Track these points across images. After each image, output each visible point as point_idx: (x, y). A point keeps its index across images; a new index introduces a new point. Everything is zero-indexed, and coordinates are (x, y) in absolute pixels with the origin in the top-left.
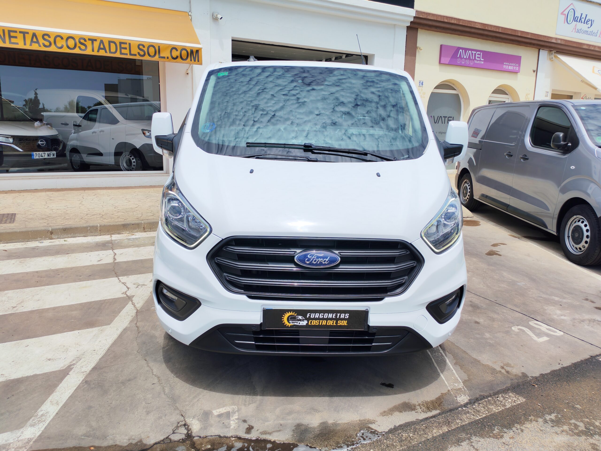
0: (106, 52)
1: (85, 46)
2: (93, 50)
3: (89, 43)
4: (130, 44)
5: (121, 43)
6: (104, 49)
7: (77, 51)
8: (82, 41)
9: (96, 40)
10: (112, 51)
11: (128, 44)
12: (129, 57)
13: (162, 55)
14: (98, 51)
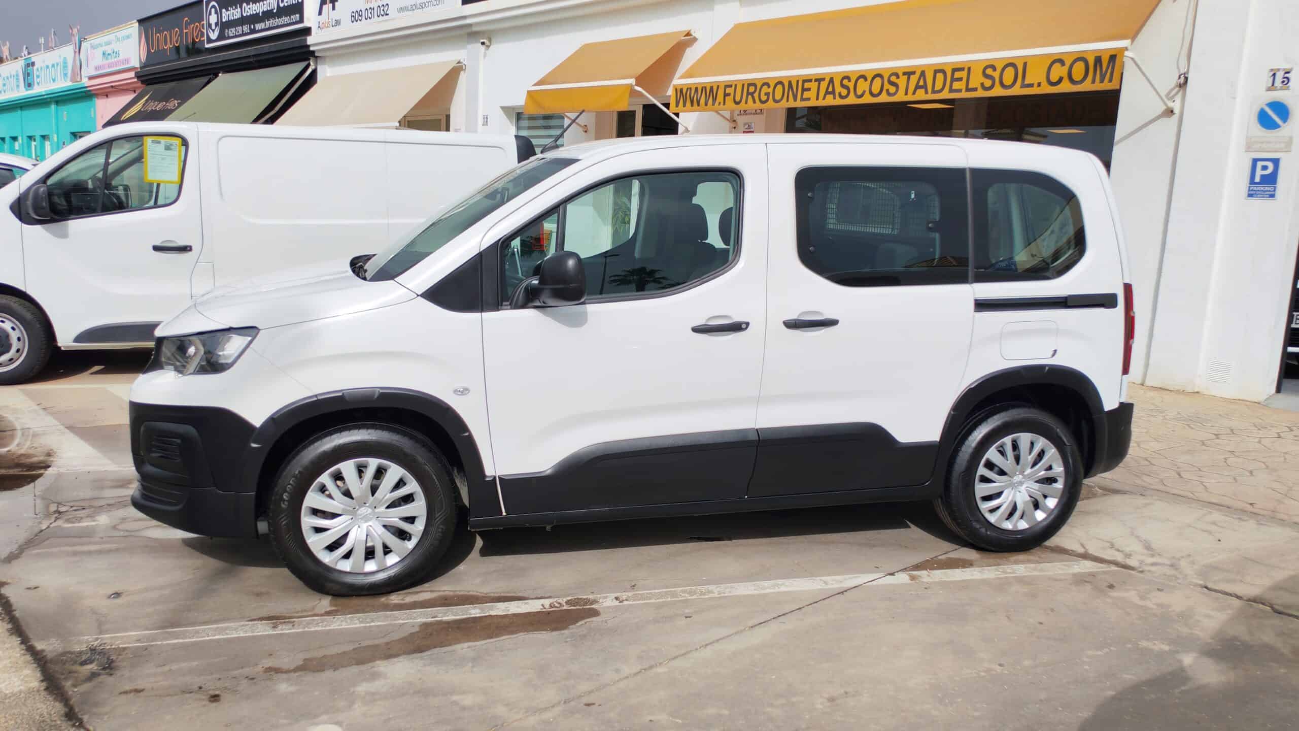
0: (926, 92)
1: (896, 85)
2: (906, 94)
3: (902, 82)
4: (969, 69)
5: (954, 70)
6: (925, 87)
7: (884, 98)
8: (893, 79)
9: (914, 73)
10: (936, 89)
11: (966, 70)
12: (964, 95)
13: (1026, 82)
14: (914, 93)
